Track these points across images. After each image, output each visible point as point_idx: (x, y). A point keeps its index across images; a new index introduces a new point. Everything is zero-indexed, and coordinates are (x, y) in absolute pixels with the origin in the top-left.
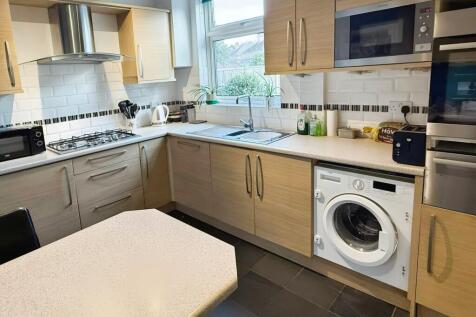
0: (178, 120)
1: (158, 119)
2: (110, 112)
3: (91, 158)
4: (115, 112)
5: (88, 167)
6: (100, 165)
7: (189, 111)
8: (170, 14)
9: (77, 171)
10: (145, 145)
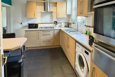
0: (67, 27)
1: (62, 26)
2: (53, 23)
3: (43, 31)
4: (54, 23)
5: (43, 33)
6: (45, 33)
7: (69, 25)
8: (67, 2)
9: (41, 33)
10: (55, 30)
